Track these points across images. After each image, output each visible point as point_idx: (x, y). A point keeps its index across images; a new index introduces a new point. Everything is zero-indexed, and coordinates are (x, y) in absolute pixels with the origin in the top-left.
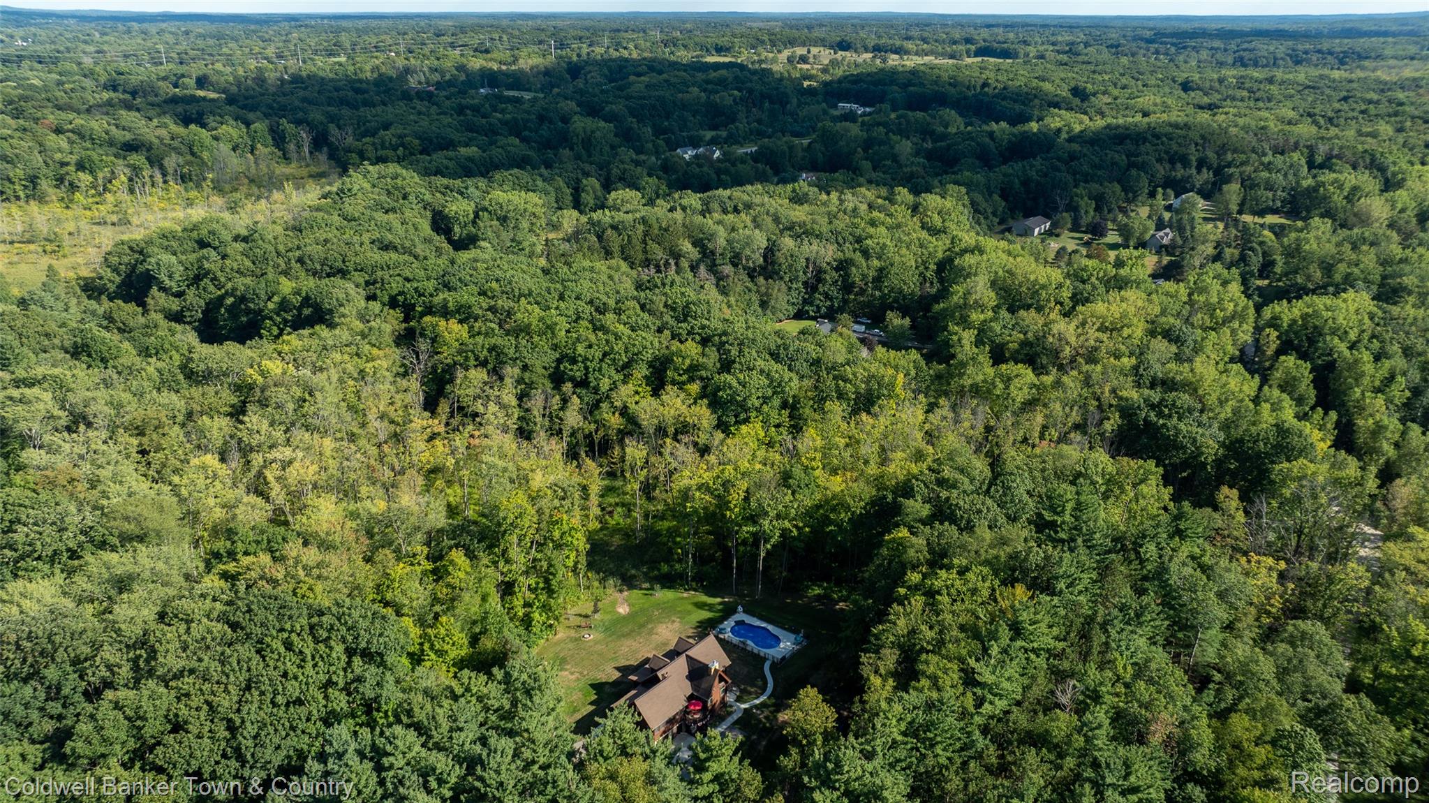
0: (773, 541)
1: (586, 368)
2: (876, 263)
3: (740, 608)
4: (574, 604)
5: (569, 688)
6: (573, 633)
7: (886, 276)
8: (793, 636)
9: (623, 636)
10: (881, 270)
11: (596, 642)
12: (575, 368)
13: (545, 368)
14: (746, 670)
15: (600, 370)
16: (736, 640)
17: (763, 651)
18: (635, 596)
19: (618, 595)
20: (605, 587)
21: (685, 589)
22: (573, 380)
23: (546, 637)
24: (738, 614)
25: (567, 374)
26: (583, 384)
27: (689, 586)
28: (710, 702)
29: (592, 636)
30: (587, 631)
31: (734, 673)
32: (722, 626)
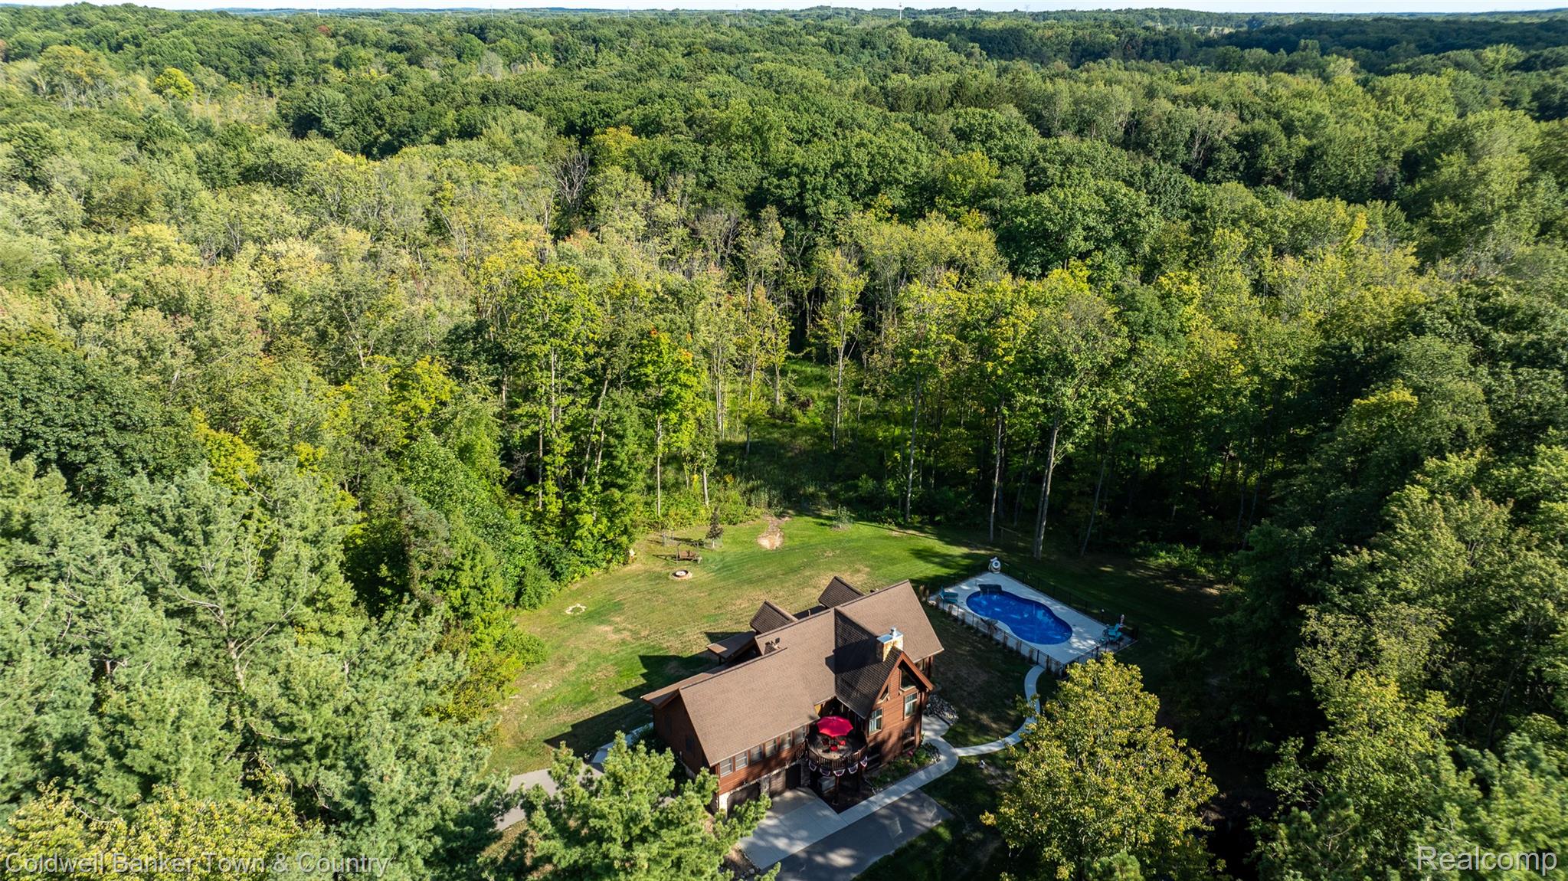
0: (1079, 432)
1: (803, 185)
2: (1304, 141)
3: (995, 563)
4: (683, 522)
5: (597, 655)
6: (658, 567)
7: (1320, 157)
8: (1100, 628)
9: (750, 582)
10: (1311, 150)
11: (692, 585)
12: (784, 182)
13: (741, 188)
14: (983, 677)
15: (823, 189)
16: (973, 618)
17: (1027, 647)
18: (802, 526)
19: (771, 520)
20: (749, 504)
21: (898, 525)
22: (779, 202)
23: (604, 564)
24: (989, 574)
25: (771, 194)
26: (795, 210)
27: (905, 520)
28: (873, 728)
29: (690, 575)
30: (685, 565)
31: (951, 675)
32: (951, 590)
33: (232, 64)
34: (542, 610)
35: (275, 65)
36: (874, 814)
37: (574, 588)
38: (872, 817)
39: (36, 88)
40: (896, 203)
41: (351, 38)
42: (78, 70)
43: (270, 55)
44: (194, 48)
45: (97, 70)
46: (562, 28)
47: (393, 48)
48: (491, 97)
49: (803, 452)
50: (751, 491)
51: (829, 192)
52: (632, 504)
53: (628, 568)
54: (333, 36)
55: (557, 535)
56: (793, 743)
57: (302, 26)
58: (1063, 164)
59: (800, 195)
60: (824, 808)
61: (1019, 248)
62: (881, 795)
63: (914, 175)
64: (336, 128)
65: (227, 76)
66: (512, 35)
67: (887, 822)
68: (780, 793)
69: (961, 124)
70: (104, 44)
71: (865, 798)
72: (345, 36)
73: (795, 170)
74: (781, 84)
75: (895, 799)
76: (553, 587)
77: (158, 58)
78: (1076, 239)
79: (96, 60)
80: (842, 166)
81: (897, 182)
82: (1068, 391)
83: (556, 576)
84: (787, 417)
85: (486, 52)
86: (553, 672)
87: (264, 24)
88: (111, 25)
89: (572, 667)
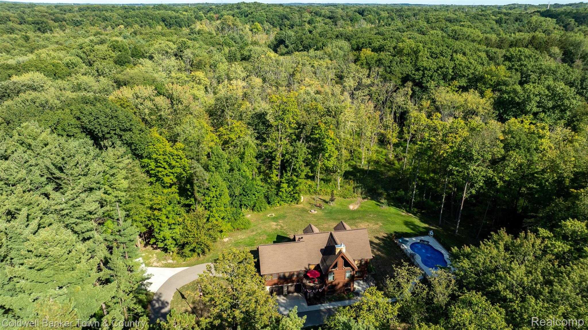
1: (423, 75)
3: (431, 233)
6: (308, 207)
11: (314, 216)
12: (416, 73)
13: (402, 74)
15: (431, 77)
16: (408, 251)
18: (370, 203)
19: (360, 199)
20: (354, 192)
21: (406, 211)
22: (413, 81)
23: (290, 202)
24: (428, 237)
25: (411, 77)
26: (419, 84)
27: (410, 209)
28: (330, 279)
29: (316, 212)
30: (316, 208)
31: (382, 270)
32: (407, 239)
33: (275, 22)
34: (261, 213)
35: (288, 22)
36: (320, 310)
37: (276, 208)
38: (320, 311)
39: (218, 28)
40: (462, 84)
41: (316, 14)
42: (230, 23)
43: (288, 19)
44: (265, 16)
45: (235, 23)
46: (393, 11)
47: (330, 18)
48: (340, 36)
49: (389, 177)
50: (356, 187)
51: (433, 78)
52: (300, 183)
53: (298, 205)
54: (311, 13)
55: (275, 189)
56: (298, 276)
57: (301, 9)
58: (540, 73)
59: (422, 78)
60: (304, 302)
61: (504, 108)
62: (327, 304)
63: (473, 73)
64: (289, 44)
65: (273, 25)
66: (373, 13)
67: (323, 314)
68: (293, 293)
69: (508, 54)
70: (243, 15)
71: (321, 303)
72: (314, 13)
73: (422, 68)
74: (459, 35)
75: (331, 307)
76: (268, 206)
77: (254, 19)
78: (533, 106)
79: (235, 20)
80: (441, 68)
81: (464, 76)
82: (472, 167)
83: (269, 203)
84: (392, 164)
85: (362, 20)
86: (248, 233)
87: (290, 8)
88: (246, 9)
89: (254, 233)
